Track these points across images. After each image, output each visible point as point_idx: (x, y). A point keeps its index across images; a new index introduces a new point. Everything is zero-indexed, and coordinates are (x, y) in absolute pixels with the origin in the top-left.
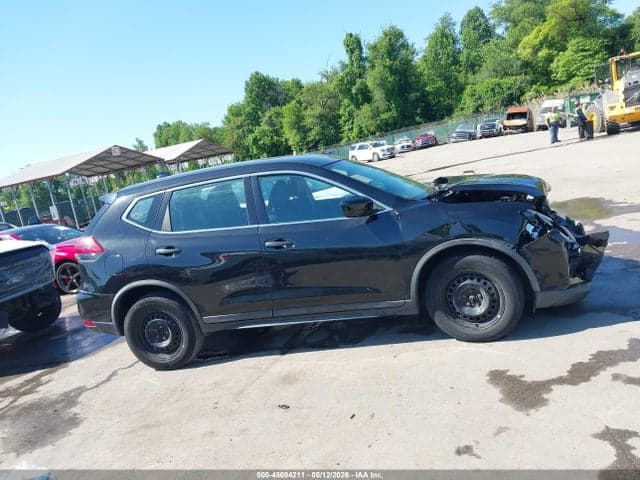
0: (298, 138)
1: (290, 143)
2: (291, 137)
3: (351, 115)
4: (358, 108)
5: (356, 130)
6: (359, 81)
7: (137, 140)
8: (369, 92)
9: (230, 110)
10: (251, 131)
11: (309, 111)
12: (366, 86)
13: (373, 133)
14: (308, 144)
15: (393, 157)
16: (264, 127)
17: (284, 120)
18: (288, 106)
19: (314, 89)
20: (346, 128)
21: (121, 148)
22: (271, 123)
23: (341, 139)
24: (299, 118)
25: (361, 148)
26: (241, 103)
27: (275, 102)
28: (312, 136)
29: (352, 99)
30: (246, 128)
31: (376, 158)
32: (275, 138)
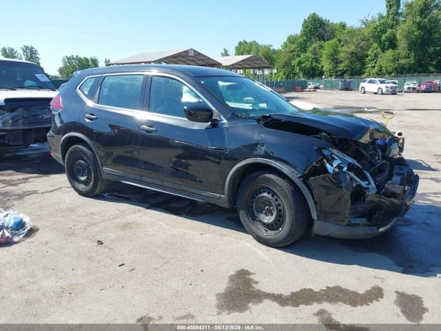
0: (331, 66)
1: (324, 69)
2: (326, 65)
3: (376, 56)
4: (383, 52)
5: (376, 69)
6: (389, 31)
7: (225, 49)
8: (396, 40)
9: (289, 38)
10: (299, 56)
11: (344, 49)
12: (394, 36)
13: (390, 73)
14: (337, 72)
15: (395, 94)
16: (309, 54)
17: (325, 52)
18: (330, 42)
19: (352, 32)
20: (370, 65)
21: (195, 51)
22: (315, 53)
23: (364, 73)
24: (336, 52)
25: (371, 82)
26: (298, 34)
27: (322, 38)
28: (342, 66)
29: (380, 44)
30: (295, 53)
31: (380, 92)
32: (314, 64)
